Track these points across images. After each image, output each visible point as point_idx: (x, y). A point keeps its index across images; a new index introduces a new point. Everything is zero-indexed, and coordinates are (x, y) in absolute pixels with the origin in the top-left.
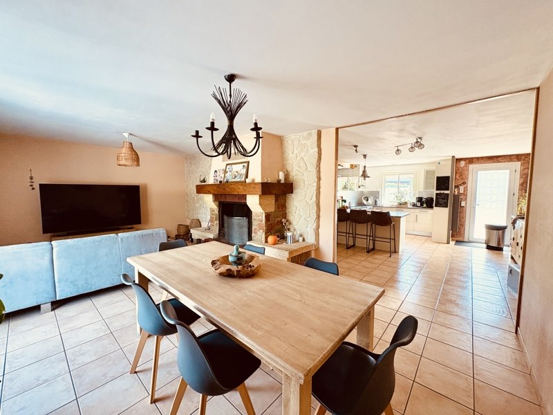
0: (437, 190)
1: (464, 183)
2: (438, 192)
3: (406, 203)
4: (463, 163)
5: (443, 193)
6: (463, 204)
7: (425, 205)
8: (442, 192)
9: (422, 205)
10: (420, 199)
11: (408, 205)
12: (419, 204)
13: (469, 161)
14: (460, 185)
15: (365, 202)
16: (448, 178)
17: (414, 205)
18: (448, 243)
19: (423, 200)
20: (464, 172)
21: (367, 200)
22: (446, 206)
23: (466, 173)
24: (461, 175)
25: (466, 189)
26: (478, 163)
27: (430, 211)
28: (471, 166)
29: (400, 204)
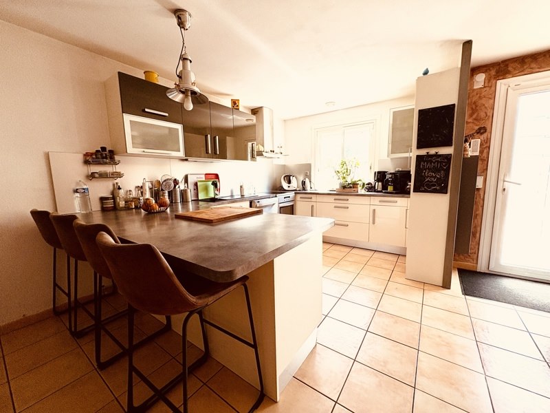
0: (419, 146)
1: (482, 131)
2: (423, 152)
3: (355, 185)
4: (480, 79)
5: (437, 155)
6: (479, 183)
7: (390, 188)
8: (432, 151)
9: (385, 187)
10: (381, 176)
11: (360, 188)
12: (379, 186)
13: (497, 72)
14: (472, 136)
15: (285, 185)
16: (451, 108)
17: (371, 188)
18: (446, 285)
19: (388, 176)
20: (483, 101)
21: (289, 182)
22: (443, 190)
23: (488, 104)
24: (474, 111)
25: (485, 146)
26: (522, 72)
27: (401, 201)
28: (502, 85)
29: (344, 187)
